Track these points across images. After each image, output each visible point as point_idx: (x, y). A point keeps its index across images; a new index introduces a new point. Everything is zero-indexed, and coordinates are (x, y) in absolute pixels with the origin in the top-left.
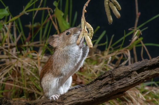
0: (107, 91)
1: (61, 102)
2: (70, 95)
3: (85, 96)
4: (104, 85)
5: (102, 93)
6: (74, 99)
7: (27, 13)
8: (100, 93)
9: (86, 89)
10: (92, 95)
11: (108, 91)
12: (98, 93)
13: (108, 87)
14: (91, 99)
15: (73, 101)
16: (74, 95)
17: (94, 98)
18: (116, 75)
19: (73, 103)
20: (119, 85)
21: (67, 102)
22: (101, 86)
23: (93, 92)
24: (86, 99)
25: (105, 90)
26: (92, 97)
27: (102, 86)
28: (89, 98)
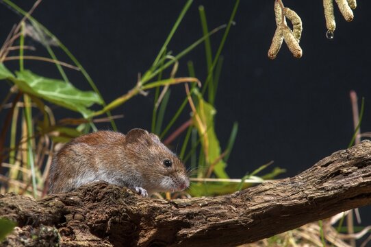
0: (337, 185)
1: (241, 203)
2: (260, 190)
3: (292, 195)
4: (330, 176)
5: (328, 191)
6: (267, 198)
7: (145, 90)
8: (323, 189)
9: (293, 183)
10: (306, 192)
11: (341, 187)
12: (319, 189)
13: (341, 179)
14: (304, 201)
15: (266, 202)
16: (268, 192)
17: (311, 198)
18: (356, 156)
19: (266, 205)
20: (363, 177)
21: (254, 203)
22: (324, 177)
23: (308, 187)
24: (294, 199)
25: (333, 185)
26: (306, 198)
27: (328, 178)
28: (301, 198)
